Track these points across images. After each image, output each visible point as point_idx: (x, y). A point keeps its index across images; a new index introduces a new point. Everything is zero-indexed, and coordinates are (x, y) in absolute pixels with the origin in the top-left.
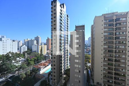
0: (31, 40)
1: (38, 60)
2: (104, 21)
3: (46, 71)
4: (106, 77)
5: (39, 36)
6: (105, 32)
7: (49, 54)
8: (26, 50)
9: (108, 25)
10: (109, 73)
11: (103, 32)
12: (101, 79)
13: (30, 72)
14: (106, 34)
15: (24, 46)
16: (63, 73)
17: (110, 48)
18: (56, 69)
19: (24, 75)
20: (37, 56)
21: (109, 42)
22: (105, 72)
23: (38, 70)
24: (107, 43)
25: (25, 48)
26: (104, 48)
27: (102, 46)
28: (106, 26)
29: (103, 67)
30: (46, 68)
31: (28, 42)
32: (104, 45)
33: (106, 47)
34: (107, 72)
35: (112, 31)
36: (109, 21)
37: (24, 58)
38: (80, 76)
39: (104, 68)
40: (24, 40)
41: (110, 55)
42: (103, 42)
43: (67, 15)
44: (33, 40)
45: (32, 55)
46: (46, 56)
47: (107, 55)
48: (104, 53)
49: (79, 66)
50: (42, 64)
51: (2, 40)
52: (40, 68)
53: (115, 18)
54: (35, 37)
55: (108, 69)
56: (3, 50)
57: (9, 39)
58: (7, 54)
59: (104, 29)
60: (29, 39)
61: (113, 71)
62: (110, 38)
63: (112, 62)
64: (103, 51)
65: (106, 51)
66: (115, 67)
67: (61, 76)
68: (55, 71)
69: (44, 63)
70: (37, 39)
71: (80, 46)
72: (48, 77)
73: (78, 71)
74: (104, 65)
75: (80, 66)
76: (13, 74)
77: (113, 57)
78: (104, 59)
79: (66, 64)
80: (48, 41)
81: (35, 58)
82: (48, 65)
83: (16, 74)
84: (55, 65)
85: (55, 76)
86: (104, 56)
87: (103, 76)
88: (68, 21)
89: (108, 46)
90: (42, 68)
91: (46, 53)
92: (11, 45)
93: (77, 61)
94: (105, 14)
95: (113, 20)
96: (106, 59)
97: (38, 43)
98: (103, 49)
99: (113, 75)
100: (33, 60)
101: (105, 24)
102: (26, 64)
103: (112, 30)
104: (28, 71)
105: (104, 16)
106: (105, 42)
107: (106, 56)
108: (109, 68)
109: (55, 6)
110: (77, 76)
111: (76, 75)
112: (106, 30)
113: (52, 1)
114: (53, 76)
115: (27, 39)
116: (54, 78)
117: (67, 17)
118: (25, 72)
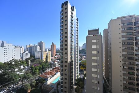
0: (34, 46)
1: (43, 68)
2: (121, 24)
3: (53, 81)
4: (127, 88)
5: (42, 42)
6: (123, 36)
7: (54, 61)
8: (29, 57)
9: (126, 29)
10: (130, 83)
11: (121, 37)
12: (121, 91)
13: (35, 83)
14: (124, 39)
15: (27, 52)
16: (74, 83)
17: (129, 54)
18: (67, 79)
19: (29, 86)
20: (42, 63)
21: (128, 47)
22: (125, 82)
23: (44, 80)
24: (126, 49)
25: (27, 55)
26: (123, 55)
27: (120, 52)
28: (123, 29)
29: (122, 77)
30: (53, 77)
31: (31, 48)
32: (123, 51)
33: (125, 53)
34: (128, 83)
35: (131, 36)
36: (127, 25)
37: (27, 66)
38: (99, 88)
39: (124, 78)
40: (27, 46)
41: (130, 62)
42: (122, 48)
43: (77, 19)
44: (37, 46)
45: (36, 62)
46: (52, 63)
47: (127, 63)
48: (123, 60)
49: (97, 76)
50: (49, 73)
51: (3, 46)
52: (47, 78)
53: (134, 21)
54: (38, 43)
55: (128, 79)
56: (5, 57)
57: (12, 45)
58: (9, 62)
59: (122, 33)
60: (31, 45)
61: (135, 82)
62: (129, 43)
63: (133, 70)
64: (122, 58)
65: (125, 57)
66: (137, 77)
67: (72, 87)
68: (67, 81)
69: (51, 72)
70: (40, 45)
71: (98, 52)
72: (57, 89)
73: (96, 82)
74: (124, 74)
75: (99, 76)
76: (16, 85)
77: (134, 65)
78: (124, 67)
79: (76, 73)
80: (52, 47)
81: (40, 66)
82: (55, 74)
83: (20, 85)
84: (66, 75)
85: (66, 87)
86: (123, 64)
87: (123, 87)
88: (77, 25)
89: (128, 52)
90: (49, 77)
91: (51, 60)
92: (14, 51)
93: (95, 70)
94: (122, 17)
95: (131, 24)
96: (125, 67)
97: (41, 49)
98: (121, 56)
99: (135, 86)
100: (38, 68)
101: (122, 28)
102: (30, 72)
103: (131, 34)
104: (33, 81)
105: (121, 19)
106: (124, 48)
107: (125, 63)
108: (130, 78)
109: (67, 9)
110: (96, 88)
111: (93, 87)
112: (124, 34)
113: (62, 4)
114: (64, 87)
115: (30, 45)
116: (64, 89)
117: (77, 21)
118: (29, 82)
